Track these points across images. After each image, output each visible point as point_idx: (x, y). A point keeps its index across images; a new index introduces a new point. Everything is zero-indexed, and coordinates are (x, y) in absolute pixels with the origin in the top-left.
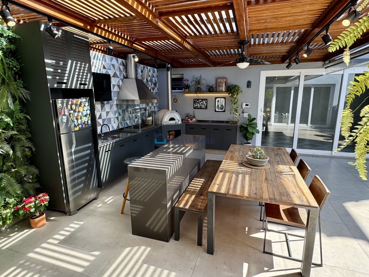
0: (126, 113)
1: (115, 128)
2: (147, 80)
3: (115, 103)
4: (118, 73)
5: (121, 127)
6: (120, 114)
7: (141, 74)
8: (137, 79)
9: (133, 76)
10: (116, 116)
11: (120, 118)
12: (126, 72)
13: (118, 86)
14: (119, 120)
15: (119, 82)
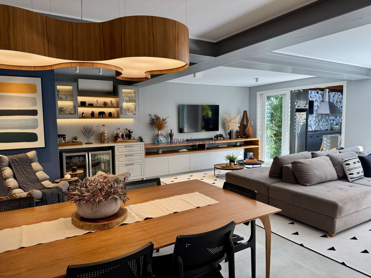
0: (321, 122)
1: (314, 129)
2: (337, 102)
3: (315, 116)
4: (318, 99)
5: (316, 129)
6: (317, 122)
7: (333, 98)
8: (329, 102)
9: (327, 100)
10: (315, 123)
11: (317, 124)
12: (323, 98)
13: (317, 106)
14: (316, 125)
15: (318, 104)
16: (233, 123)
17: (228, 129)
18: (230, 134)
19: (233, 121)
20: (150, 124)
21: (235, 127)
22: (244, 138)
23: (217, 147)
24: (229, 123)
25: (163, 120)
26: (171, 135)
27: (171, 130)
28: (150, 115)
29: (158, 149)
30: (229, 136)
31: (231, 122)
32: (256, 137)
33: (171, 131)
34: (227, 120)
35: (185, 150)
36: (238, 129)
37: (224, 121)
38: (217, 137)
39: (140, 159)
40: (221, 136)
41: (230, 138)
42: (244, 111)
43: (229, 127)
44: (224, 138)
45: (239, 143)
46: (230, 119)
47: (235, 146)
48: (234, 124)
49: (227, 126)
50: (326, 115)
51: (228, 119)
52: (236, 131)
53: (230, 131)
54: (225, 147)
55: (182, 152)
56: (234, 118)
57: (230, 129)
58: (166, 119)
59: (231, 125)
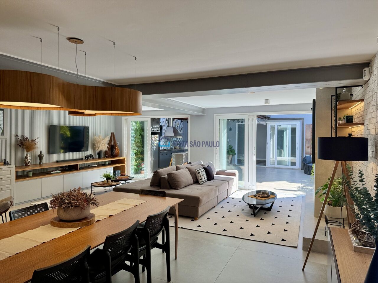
0: (167, 142)
1: (163, 149)
2: (177, 127)
4: (165, 124)
5: (165, 149)
6: (165, 143)
7: (175, 124)
8: (173, 126)
9: (171, 125)
10: (163, 143)
11: (165, 144)
12: (168, 124)
13: (165, 130)
15: (165, 128)
16: (103, 143)
17: (98, 149)
18: (99, 154)
19: (102, 142)
20: (18, 145)
21: (104, 147)
22: (112, 157)
23: (88, 167)
24: (99, 144)
25: (32, 141)
26: (41, 157)
27: (41, 151)
28: (17, 135)
29: (28, 172)
30: (98, 156)
31: (100, 143)
32: (122, 156)
33: (41, 153)
34: (96, 141)
35: (58, 171)
36: (107, 149)
37: (94, 142)
38: (87, 157)
39: (10, 184)
40: (91, 156)
41: (99, 158)
42: (112, 133)
43: (99, 148)
44: (93, 158)
45: (108, 162)
46: (100, 140)
47: (104, 165)
48: (104, 145)
49: (96, 147)
50: (171, 137)
51: (98, 140)
52: (105, 151)
53: (100, 152)
54: (96, 166)
55: (54, 173)
56: (103, 139)
57: (100, 149)
58: (35, 140)
59: (100, 145)
